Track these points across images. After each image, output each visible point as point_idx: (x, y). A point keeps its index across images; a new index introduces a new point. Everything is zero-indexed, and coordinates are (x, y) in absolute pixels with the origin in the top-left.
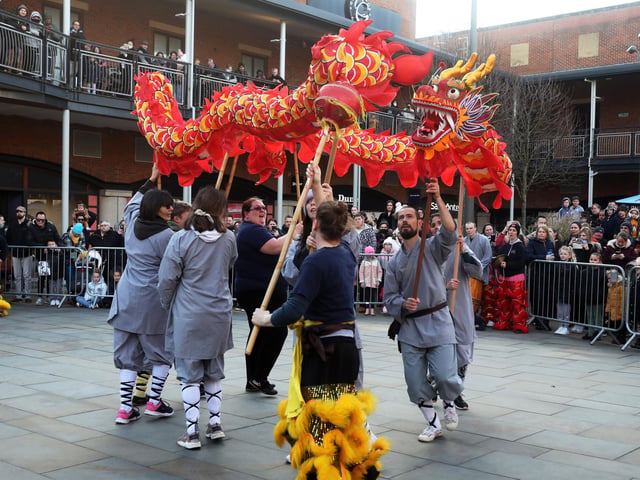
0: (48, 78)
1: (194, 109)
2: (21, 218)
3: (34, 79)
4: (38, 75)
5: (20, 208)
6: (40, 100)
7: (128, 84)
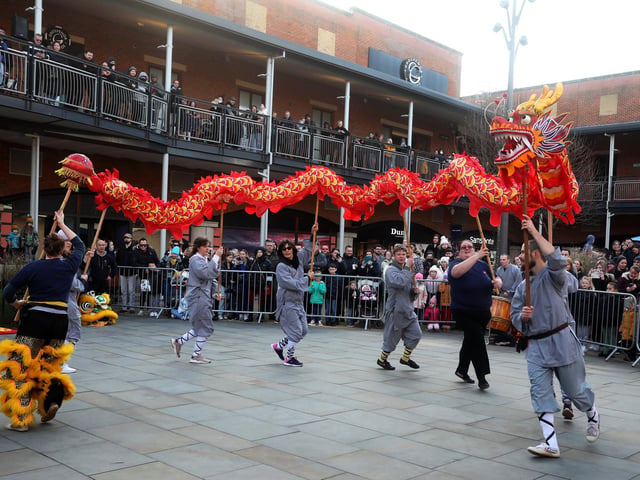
0: (152, 127)
1: (271, 154)
2: (128, 243)
3: (140, 128)
4: (144, 124)
5: (127, 235)
6: (145, 145)
7: (217, 133)
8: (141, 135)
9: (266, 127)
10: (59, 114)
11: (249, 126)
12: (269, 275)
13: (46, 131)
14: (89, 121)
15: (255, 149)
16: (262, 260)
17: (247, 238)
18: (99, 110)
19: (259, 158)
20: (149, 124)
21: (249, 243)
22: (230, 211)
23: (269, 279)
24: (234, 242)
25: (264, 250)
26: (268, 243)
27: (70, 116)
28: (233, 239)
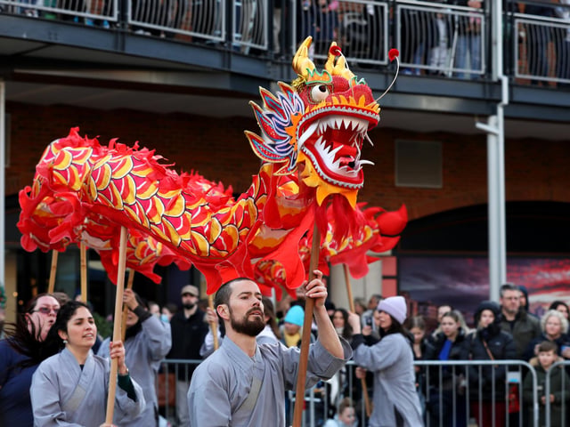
0: (235, 43)
1: (505, 80)
2: (189, 307)
3: (211, 47)
4: (218, 38)
5: (190, 289)
6: (225, 84)
7: (379, 42)
8: (214, 61)
9: (489, 19)
10: (41, 33)
11: (450, 23)
12: (513, 368)
13: (18, 71)
14: (103, 42)
15: (467, 71)
16: (490, 333)
17: (459, 276)
18: (123, 16)
19: (476, 91)
20: (229, 37)
21: (464, 288)
22: (417, 216)
23: (514, 377)
24: (430, 287)
25: (497, 311)
26: (508, 293)
27: (64, 35)
28: (427, 279)
